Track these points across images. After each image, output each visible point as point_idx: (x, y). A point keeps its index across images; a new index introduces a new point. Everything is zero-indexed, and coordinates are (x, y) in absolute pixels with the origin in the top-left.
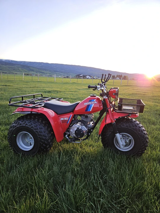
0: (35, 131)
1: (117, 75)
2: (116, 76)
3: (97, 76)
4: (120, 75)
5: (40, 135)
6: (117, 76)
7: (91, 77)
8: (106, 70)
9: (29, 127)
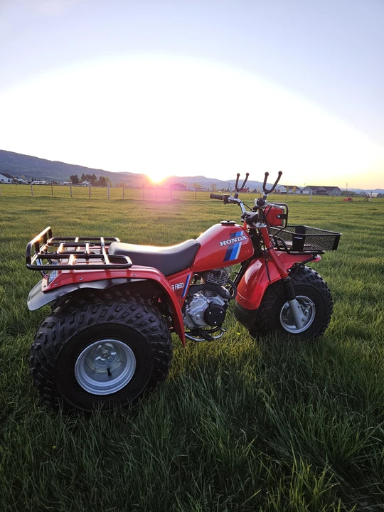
0: (139, 330)
1: (83, 175)
2: (80, 178)
3: (26, 176)
4: (91, 175)
5: (154, 338)
6: (84, 178)
7: (11, 179)
8: (52, 160)
9: (121, 322)
